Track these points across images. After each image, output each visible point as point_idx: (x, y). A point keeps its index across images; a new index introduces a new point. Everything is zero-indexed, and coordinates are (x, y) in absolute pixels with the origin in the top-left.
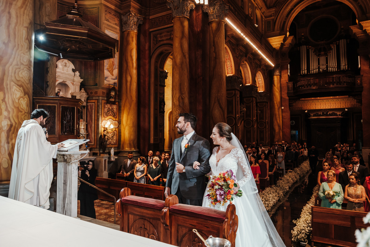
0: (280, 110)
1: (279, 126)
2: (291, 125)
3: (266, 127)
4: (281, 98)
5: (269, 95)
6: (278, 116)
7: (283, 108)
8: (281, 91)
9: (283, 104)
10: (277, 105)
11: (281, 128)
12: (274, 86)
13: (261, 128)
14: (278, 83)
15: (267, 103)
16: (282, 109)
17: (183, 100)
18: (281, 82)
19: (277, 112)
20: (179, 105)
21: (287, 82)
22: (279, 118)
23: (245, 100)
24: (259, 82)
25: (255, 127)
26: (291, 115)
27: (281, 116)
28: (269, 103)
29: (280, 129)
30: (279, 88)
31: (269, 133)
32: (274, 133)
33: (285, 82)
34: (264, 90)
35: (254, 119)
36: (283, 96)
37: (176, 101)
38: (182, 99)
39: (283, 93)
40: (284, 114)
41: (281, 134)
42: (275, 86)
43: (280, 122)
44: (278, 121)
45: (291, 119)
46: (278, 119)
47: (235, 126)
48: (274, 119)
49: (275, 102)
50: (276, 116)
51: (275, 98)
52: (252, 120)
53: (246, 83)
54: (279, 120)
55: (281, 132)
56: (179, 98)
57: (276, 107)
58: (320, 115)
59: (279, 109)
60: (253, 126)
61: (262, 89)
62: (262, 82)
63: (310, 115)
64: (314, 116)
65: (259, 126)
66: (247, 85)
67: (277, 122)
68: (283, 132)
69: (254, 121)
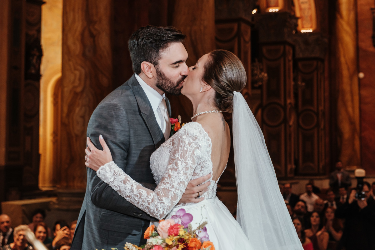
0: (356, 82)
1: (352, 123)
3: (318, 125)
4: (358, 49)
5: (326, 40)
6: (348, 97)
7: (361, 75)
8: (357, 32)
9: (363, 65)
10: (348, 69)
11: (358, 127)
12: (338, 16)
13: (306, 127)
14: (349, 10)
15: (322, 61)
16: (359, 80)
17: (94, 41)
18: (359, 9)
19: (346, 87)
20: (84, 55)
21: (372, 9)
22: (353, 101)
23: (264, 50)
24: (303, 6)
25: (291, 123)
27: (356, 98)
28: (326, 63)
29: (353, 130)
30: (352, 23)
31: (327, 140)
33: (367, 8)
34: (314, 26)
35: (288, 101)
36: (362, 45)
37: (74, 43)
38: (92, 36)
39: (362, 36)
40: (364, 93)
41: (357, 143)
42: (342, 17)
43: (353, 111)
44: (350, 109)
46: (349, 104)
48: (340, 103)
49: (343, 60)
50: (344, 96)
51: (341, 50)
52: (282, 103)
53: (268, 6)
54: (353, 108)
55: (357, 137)
56: (82, 34)
57: (345, 73)
59: (351, 78)
60: (286, 121)
61: (310, 26)
62: (310, 5)
66: (271, 10)
67: (347, 112)
68: (361, 138)
69: (289, 106)
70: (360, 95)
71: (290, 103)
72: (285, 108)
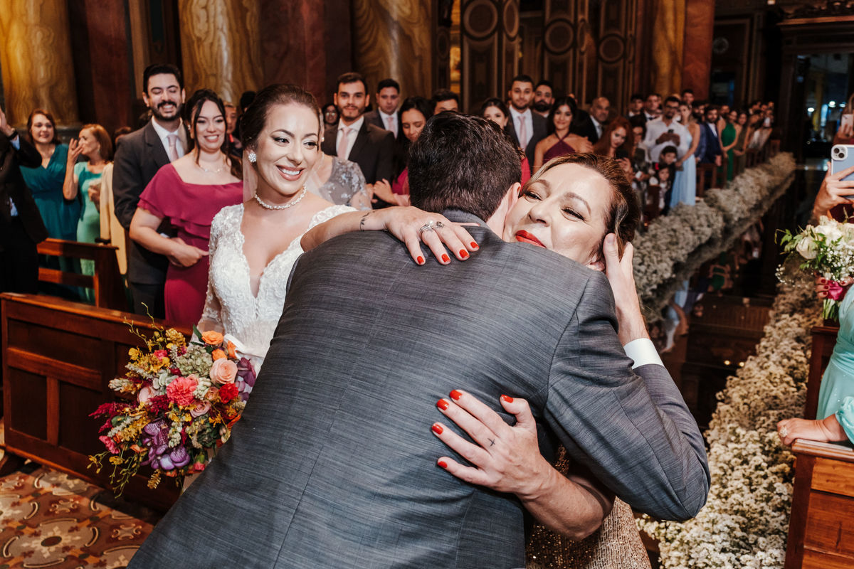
1: (673, 53)
2: (714, 55)
3: (625, 56)
6: (670, 16)
13: (609, 59)
25: (583, 49)
26: (717, 17)
27: (681, 17)
29: (674, 63)
31: (637, 77)
32: (653, 77)
35: (580, 17)
40: (692, 10)
43: (676, 37)
44: (671, 34)
45: (718, 31)
46: (670, 26)
47: (496, 36)
48: (658, 25)
50: (663, 14)
52: (572, 21)
54: (676, 31)
55: (677, 72)
58: (820, 13)
60: (575, 45)
63: (782, 12)
64: (795, 17)
65: (602, 53)
67: (666, 37)
68: (683, 74)
69: (581, 25)
70: (686, 13)
71: (583, 20)
72: (575, 27)
